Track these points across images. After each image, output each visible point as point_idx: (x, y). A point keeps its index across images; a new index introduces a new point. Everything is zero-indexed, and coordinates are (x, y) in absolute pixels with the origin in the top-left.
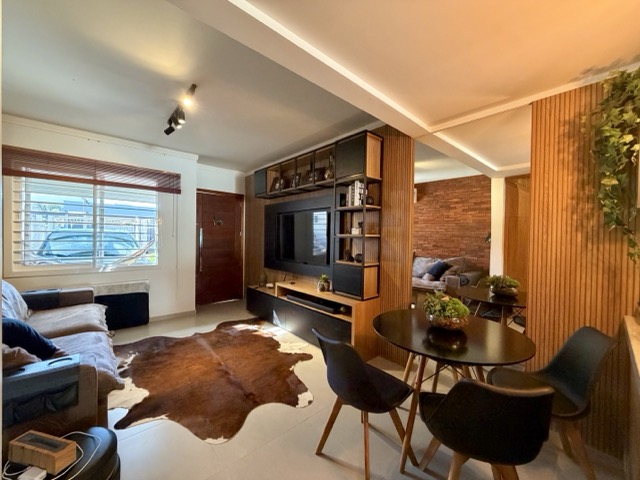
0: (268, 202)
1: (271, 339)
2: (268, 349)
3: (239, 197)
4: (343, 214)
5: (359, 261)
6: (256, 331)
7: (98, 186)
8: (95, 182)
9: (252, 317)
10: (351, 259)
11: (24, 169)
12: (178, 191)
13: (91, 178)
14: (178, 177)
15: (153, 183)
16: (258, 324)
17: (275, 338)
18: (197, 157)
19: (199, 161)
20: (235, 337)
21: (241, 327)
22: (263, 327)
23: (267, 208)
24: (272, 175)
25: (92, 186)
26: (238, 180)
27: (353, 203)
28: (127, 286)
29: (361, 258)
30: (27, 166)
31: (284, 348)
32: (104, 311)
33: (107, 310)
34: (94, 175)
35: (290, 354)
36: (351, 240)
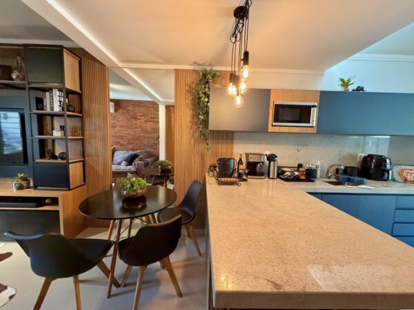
4: (40, 117)
5: (62, 159)
10: (55, 157)
27: (52, 108)
29: (65, 156)
36: (53, 141)
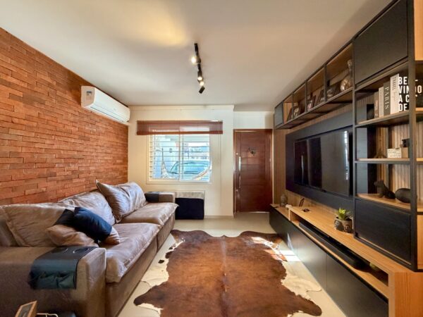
0: (289, 131)
1: (279, 263)
2: (271, 275)
3: (268, 131)
4: (373, 130)
5: (404, 200)
6: (269, 248)
7: (181, 135)
8: (180, 133)
9: (271, 231)
10: (389, 194)
11: (153, 131)
12: (221, 132)
13: (177, 131)
14: (221, 123)
15: (207, 129)
16: (274, 241)
17: (284, 264)
18: (233, 107)
19: (234, 110)
20: (249, 249)
21: (258, 240)
22: (277, 246)
23: (288, 137)
24: (288, 106)
25: (178, 135)
26: (267, 119)
27: (387, 111)
28: (193, 194)
29: (408, 196)
30: (154, 129)
31: (288, 282)
32: (175, 208)
33: (178, 208)
34: (179, 129)
35: (293, 294)
36: (391, 166)
